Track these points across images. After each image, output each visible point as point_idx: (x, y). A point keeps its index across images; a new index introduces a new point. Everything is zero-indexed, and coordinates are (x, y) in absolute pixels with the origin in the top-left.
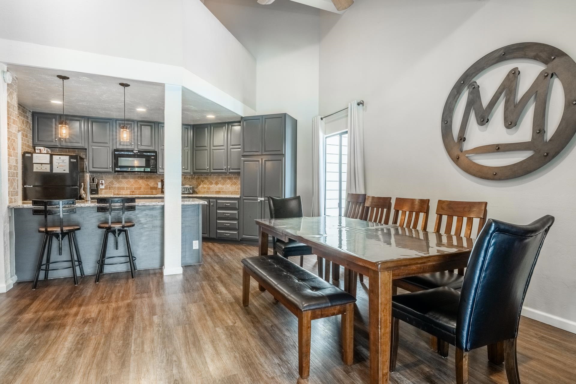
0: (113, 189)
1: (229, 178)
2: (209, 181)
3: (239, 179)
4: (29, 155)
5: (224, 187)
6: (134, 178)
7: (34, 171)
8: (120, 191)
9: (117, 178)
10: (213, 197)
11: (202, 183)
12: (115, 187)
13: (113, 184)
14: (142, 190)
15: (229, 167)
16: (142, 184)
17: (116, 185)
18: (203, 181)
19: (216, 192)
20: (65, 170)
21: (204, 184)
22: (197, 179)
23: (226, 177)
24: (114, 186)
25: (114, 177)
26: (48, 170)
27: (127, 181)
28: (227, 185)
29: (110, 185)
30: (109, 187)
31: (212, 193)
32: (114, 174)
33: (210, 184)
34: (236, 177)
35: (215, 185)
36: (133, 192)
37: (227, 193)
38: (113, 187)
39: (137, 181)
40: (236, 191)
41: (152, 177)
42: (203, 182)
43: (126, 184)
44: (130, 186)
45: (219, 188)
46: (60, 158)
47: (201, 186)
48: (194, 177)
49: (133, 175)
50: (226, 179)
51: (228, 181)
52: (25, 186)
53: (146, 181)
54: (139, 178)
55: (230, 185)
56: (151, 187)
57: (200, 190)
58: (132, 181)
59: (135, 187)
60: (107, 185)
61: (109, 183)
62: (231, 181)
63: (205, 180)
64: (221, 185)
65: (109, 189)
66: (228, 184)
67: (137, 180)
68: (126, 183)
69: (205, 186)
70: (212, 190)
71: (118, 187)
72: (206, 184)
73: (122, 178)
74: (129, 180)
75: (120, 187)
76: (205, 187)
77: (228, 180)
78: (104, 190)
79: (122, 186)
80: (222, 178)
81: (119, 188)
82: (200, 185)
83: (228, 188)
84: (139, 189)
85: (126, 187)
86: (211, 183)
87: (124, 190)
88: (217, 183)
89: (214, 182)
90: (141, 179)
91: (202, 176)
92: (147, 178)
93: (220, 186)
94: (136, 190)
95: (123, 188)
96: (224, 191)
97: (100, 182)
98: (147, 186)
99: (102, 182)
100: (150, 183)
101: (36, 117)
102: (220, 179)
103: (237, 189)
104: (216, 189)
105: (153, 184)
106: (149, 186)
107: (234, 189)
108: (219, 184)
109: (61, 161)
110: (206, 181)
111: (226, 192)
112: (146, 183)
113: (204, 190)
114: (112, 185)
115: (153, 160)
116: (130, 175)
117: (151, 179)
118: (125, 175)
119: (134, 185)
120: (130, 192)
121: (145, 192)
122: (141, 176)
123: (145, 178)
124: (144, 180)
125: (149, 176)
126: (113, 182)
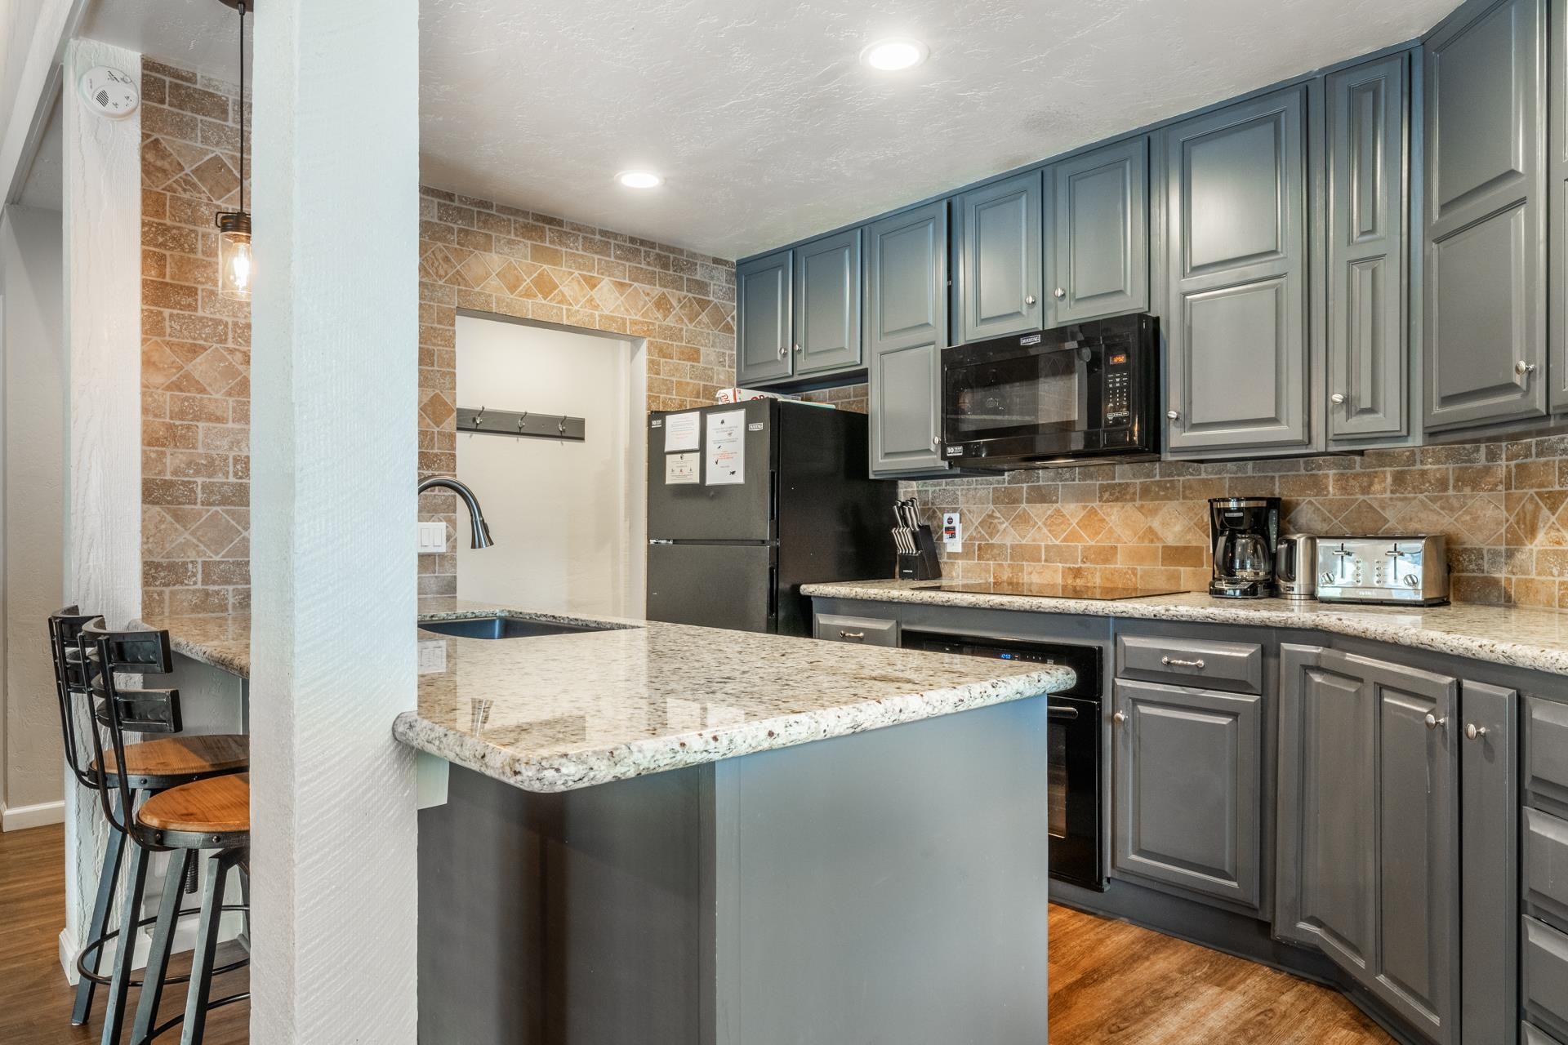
0: (996, 557)
4: (659, 423)
6: (1082, 496)
7: (667, 482)
9: (1008, 503)
10: (1484, 655)
11: (1545, 511)
12: (1002, 546)
13: (993, 529)
14: (1120, 563)
16: (1118, 530)
17: (1008, 536)
18: (1554, 502)
20: (733, 473)
22: (1508, 487)
24: (998, 540)
26: (695, 477)
27: (1049, 512)
29: (982, 538)
30: (980, 548)
36: (1075, 577)
38: (992, 546)
39: (1093, 511)
41: (1173, 487)
42: (1553, 509)
43: (1045, 530)
44: (1065, 540)
46: (724, 421)
47: (1541, 541)
48: (1487, 470)
49: (1077, 482)
52: (653, 542)
54: (1106, 495)
56: (1166, 548)
57: (1533, 576)
58: (1073, 511)
59: (1086, 549)
60: (971, 538)
61: (980, 523)
65: (980, 558)
67: (1096, 504)
68: (1045, 524)
71: (1013, 548)
73: (1029, 501)
74: (1058, 505)
75: (1022, 546)
78: (960, 562)
79: (1029, 541)
81: (1018, 554)
82: (1532, 531)
84: (1106, 561)
85: (1048, 548)
87: (1039, 560)
90: (1117, 500)
91: (1551, 450)
92: (1146, 492)
94: (1092, 562)
95: (1033, 554)
97: (946, 525)
98: (1146, 544)
99: (950, 521)
100: (1164, 524)
105: (1178, 528)
106: (1159, 539)
109: (725, 435)
112: (1142, 522)
114: (991, 535)
115: (1120, 377)
116: (1066, 480)
117: (1169, 499)
118: (1041, 483)
119: (1082, 536)
120: (1063, 572)
121: (1135, 575)
122: (1117, 481)
123: (1135, 493)
124: (1130, 504)
125: (1158, 478)
126: (996, 521)
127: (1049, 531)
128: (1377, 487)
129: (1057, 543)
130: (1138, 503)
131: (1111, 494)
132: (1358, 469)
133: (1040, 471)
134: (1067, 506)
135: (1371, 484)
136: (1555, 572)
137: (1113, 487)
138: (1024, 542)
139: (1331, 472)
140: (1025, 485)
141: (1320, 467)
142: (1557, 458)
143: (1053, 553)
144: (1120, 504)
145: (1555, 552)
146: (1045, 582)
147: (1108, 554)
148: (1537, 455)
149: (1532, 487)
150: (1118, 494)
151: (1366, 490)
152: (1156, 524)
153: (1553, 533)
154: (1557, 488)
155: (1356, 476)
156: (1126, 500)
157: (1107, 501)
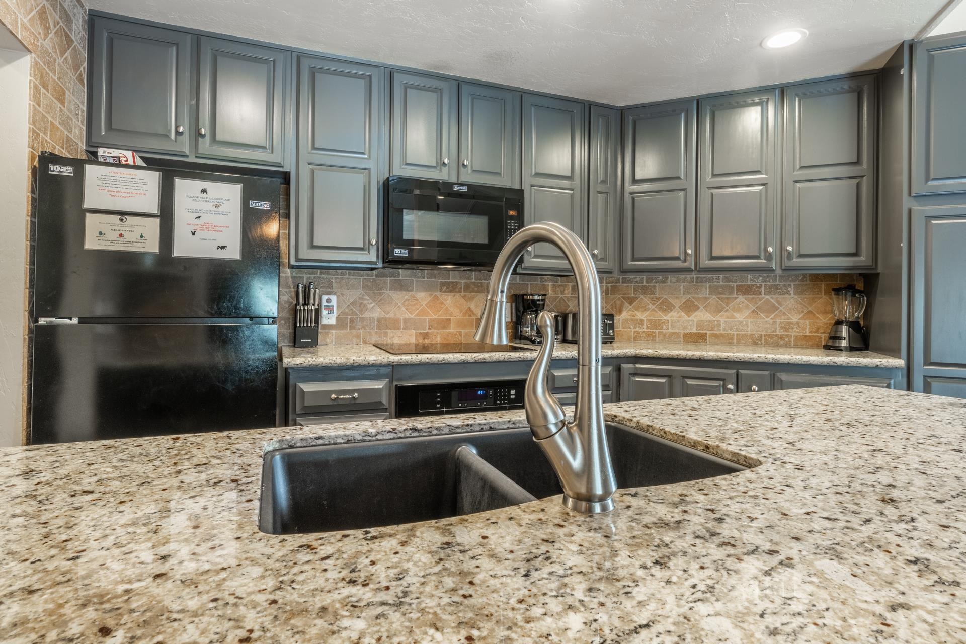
0: (364, 327)
1: (746, 290)
2: (659, 299)
3: (788, 293)
4: (68, 171)
5: (722, 318)
6: (429, 288)
7: (88, 246)
8: (386, 334)
9: (376, 290)
11: (626, 304)
12: (371, 320)
13: (363, 308)
14: (452, 329)
15: (790, 248)
16: (452, 310)
17: (375, 313)
18: (631, 301)
19: (685, 335)
20: (223, 247)
21: (637, 309)
23: (733, 287)
24: (367, 315)
25: (369, 284)
26: (152, 246)
27: (406, 297)
28: (737, 315)
29: (354, 313)
30: (352, 321)
31: (671, 338)
32: (368, 275)
33: (660, 309)
34: (776, 287)
35: (683, 314)
36: (424, 338)
37: (735, 341)
38: (362, 320)
39: (436, 298)
40: (776, 335)
41: (482, 286)
42: (631, 304)
43: (403, 309)
44: (417, 315)
45: (700, 324)
46: (204, 191)
47: (625, 315)
49: (426, 279)
50: (731, 293)
51: (738, 300)
52: (42, 321)
53: (464, 297)
54: (444, 288)
55: (747, 313)
58: (423, 297)
59: (431, 321)
60: (343, 313)
61: (352, 303)
62: (750, 301)
63: (642, 296)
64: (710, 313)
65: (351, 328)
66: (739, 310)
67: (438, 293)
68: (403, 304)
69: (640, 315)
70: (670, 330)
71: (379, 320)
72: (645, 309)
74: (413, 293)
75: (386, 319)
76: (642, 320)
77: (741, 298)
78: (334, 331)
79: (391, 316)
80: (714, 290)
81: (383, 325)
82: (620, 312)
83: (742, 322)
84: (444, 327)
85: (405, 320)
86: (667, 307)
87: (399, 329)
88: (689, 308)
89: (677, 303)
90: (451, 291)
91: (631, 281)
92: (467, 288)
93: (702, 316)
94: (435, 328)
95: (394, 325)
96: (722, 335)
97: (324, 303)
98: (467, 317)
99: (328, 301)
100: (477, 306)
101: (106, 34)
102: (705, 292)
103: (782, 327)
104: (685, 328)
106: (474, 314)
107: (769, 326)
108: (699, 308)
109: (209, 206)
110: (645, 299)
111: (732, 339)
112: (465, 305)
113: (638, 329)
114: (361, 312)
115: (514, 223)
116: (418, 277)
117: (480, 292)
118: (401, 278)
119: (428, 313)
120: (416, 336)
121: (461, 335)
122: (450, 280)
123: (461, 288)
124: (458, 294)
125: (473, 280)
126: (365, 302)
127: (407, 309)
128: (566, 292)
129: (412, 317)
130: (463, 294)
131: (447, 288)
132: (560, 283)
133: (400, 270)
134: (419, 294)
135: (564, 290)
136: (632, 327)
137: (449, 283)
138: (387, 317)
139: (550, 284)
140: (389, 278)
141: (546, 281)
142: (633, 285)
143: (408, 324)
144: (453, 294)
145: (632, 320)
146: (404, 342)
147: (445, 323)
148: (623, 283)
149: (620, 294)
150: (452, 288)
151: (562, 293)
152: (472, 306)
153: (631, 313)
154: (633, 295)
155: (559, 286)
156: (456, 292)
157: (445, 292)
